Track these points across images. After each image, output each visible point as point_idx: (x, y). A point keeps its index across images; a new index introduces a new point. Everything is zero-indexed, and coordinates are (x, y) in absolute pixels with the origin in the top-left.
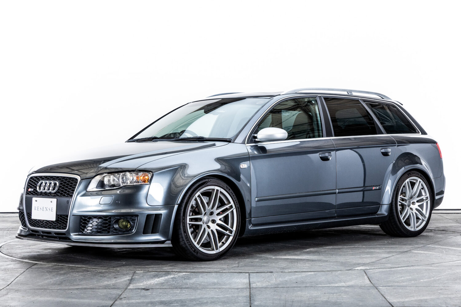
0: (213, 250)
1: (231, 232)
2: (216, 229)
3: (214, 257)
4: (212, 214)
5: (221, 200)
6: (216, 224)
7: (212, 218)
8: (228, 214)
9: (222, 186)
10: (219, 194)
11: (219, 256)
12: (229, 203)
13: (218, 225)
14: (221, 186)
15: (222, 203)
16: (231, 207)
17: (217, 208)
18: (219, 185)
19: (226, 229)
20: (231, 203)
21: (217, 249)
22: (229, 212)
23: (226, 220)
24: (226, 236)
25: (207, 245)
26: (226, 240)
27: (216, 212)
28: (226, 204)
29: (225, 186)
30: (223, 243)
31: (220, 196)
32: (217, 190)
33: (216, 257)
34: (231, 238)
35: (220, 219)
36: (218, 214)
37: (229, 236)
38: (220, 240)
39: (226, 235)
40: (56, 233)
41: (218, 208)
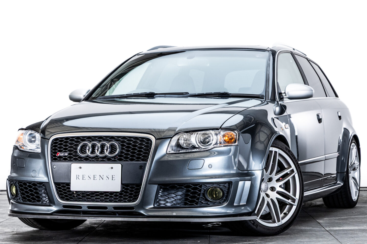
0: (274, 222)
1: (294, 200)
2: (276, 198)
3: (276, 231)
4: (270, 180)
5: (280, 164)
6: (276, 192)
7: (271, 185)
8: (289, 180)
9: (281, 146)
10: (278, 157)
11: (281, 229)
12: (290, 166)
13: (278, 193)
14: (279, 147)
15: (281, 168)
16: (292, 171)
17: (276, 173)
18: (277, 146)
19: (288, 197)
20: (292, 167)
21: (279, 221)
22: (290, 178)
23: (287, 186)
24: (288, 206)
25: (267, 217)
26: (289, 210)
27: (275, 178)
28: (286, 168)
29: (285, 148)
30: (286, 214)
31: (278, 160)
32: (276, 152)
33: (278, 230)
34: (294, 208)
35: (280, 186)
36: (278, 180)
37: (292, 206)
38: (282, 210)
39: (288, 204)
40: (115, 208)
41: (278, 173)
